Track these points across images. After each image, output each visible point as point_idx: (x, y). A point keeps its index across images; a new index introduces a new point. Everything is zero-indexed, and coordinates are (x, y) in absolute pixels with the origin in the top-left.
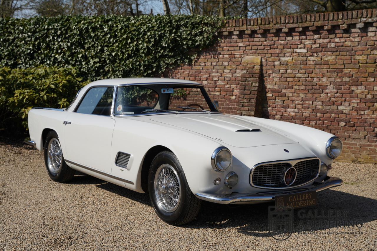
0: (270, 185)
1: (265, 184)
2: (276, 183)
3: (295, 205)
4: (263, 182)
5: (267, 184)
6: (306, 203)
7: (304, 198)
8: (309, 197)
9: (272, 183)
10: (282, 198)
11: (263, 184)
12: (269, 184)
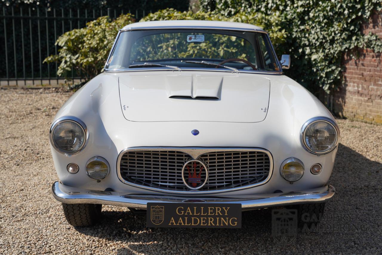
0: (168, 184)
1: (158, 182)
2: (178, 183)
3: (189, 221)
4: (154, 178)
5: (161, 182)
6: (215, 222)
7: (211, 213)
8: (223, 212)
9: (170, 182)
10: (162, 208)
11: (153, 181)
12: (166, 182)
